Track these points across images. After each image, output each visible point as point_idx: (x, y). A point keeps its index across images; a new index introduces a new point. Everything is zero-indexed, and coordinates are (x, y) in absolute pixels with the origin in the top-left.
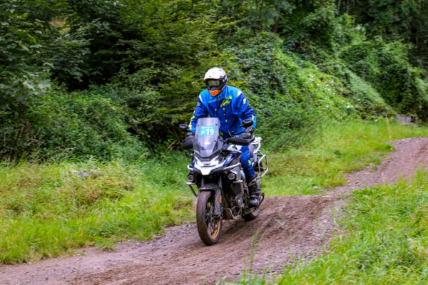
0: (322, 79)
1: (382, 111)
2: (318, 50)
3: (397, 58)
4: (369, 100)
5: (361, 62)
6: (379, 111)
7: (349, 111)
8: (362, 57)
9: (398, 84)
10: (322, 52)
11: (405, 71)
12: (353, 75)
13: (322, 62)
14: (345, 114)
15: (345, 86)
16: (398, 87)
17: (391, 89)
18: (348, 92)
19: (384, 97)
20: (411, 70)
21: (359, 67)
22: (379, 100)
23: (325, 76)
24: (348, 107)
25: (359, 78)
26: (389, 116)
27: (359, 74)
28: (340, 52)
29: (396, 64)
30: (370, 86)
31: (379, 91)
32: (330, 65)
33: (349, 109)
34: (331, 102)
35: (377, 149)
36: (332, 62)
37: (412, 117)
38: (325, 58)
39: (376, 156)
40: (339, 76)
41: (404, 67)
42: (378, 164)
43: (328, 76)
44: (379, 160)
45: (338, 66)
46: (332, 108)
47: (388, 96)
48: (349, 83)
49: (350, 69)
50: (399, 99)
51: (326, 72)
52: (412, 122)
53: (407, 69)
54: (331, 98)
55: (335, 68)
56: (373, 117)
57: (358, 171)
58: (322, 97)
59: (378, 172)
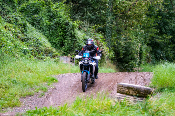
0: (6, 27)
1: (50, 53)
2: (4, 6)
3: (61, 14)
4: (41, 44)
5: (36, 16)
6: (48, 52)
7: (25, 52)
8: (37, 12)
9: (62, 33)
10: (7, 7)
11: (67, 24)
12: (29, 25)
13: (7, 15)
14: (22, 54)
15: (23, 33)
16: (62, 35)
17: (56, 37)
18: (25, 37)
19: (51, 42)
20: (71, 23)
21: (34, 19)
22: (47, 44)
23: (8, 25)
24: (25, 48)
25: (33, 27)
26: (54, 56)
27: (33, 24)
28: (20, 8)
29: (61, 18)
30: (41, 34)
31: (47, 38)
32: (13, 17)
33: (25, 50)
34: (12, 45)
35: (45, 81)
36: (14, 15)
37: (71, 58)
38: (8, 12)
39: (44, 85)
40: (19, 25)
41: (67, 21)
42: (46, 91)
43: (10, 25)
44: (46, 89)
45: (18, 18)
46: (13, 49)
47: (54, 42)
48: (26, 31)
49: (27, 20)
50: (62, 45)
51: (9, 22)
52: (71, 62)
53: (69, 22)
54: (12, 41)
55: (16, 19)
56: (43, 57)
57: (30, 96)
58: (5, 40)
59: (45, 97)
